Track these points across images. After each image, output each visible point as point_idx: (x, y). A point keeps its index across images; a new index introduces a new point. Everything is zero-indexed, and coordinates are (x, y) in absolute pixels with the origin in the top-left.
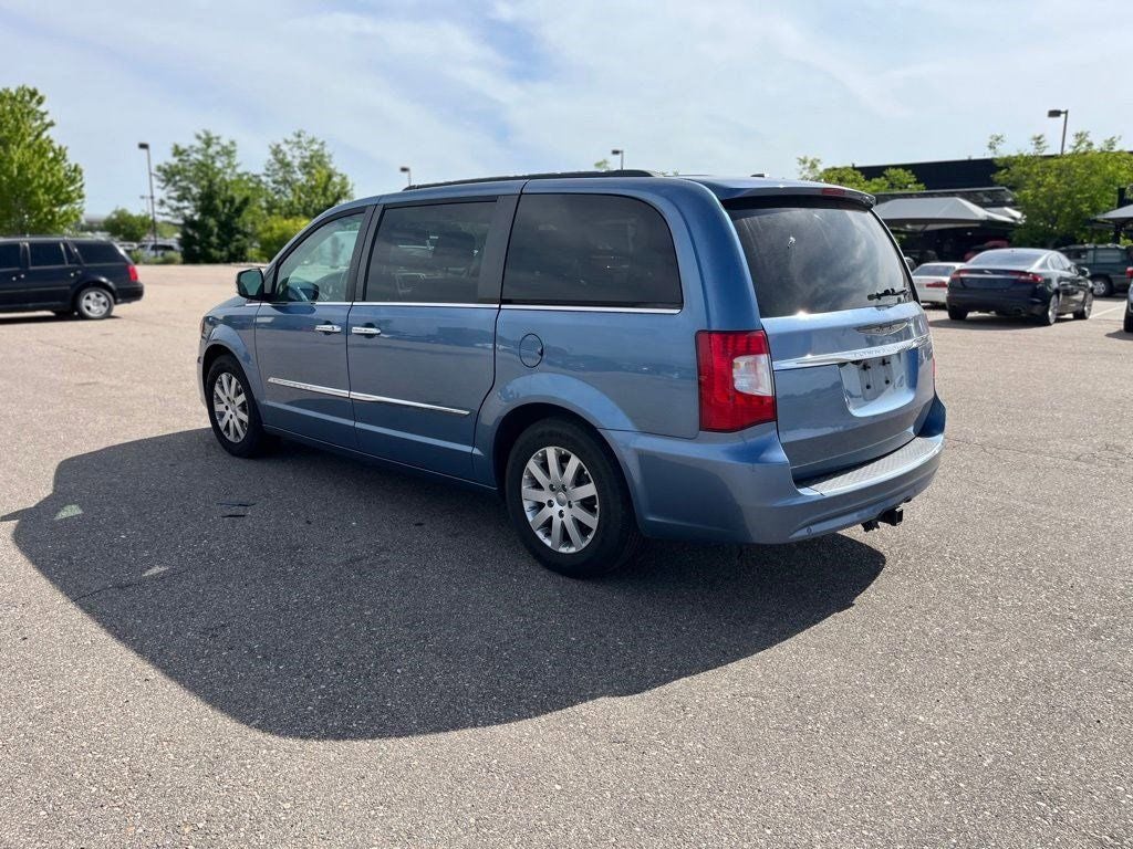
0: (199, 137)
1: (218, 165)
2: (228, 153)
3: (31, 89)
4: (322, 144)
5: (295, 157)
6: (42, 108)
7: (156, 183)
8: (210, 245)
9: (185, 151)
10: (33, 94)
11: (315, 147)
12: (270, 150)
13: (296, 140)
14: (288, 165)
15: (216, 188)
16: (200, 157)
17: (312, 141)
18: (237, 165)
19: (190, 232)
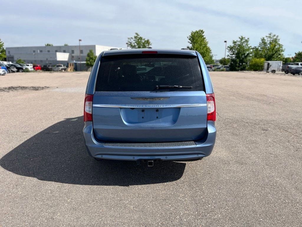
0: (240, 38)
1: (244, 45)
2: (247, 41)
3: (202, 30)
4: (277, 36)
5: (268, 41)
6: (203, 35)
7: (227, 50)
8: (236, 66)
9: (236, 42)
10: (202, 31)
11: (275, 37)
12: (261, 39)
13: (269, 36)
14: (265, 43)
15: (240, 51)
16: (239, 43)
17: (275, 36)
18: (249, 44)
19: (232, 63)
